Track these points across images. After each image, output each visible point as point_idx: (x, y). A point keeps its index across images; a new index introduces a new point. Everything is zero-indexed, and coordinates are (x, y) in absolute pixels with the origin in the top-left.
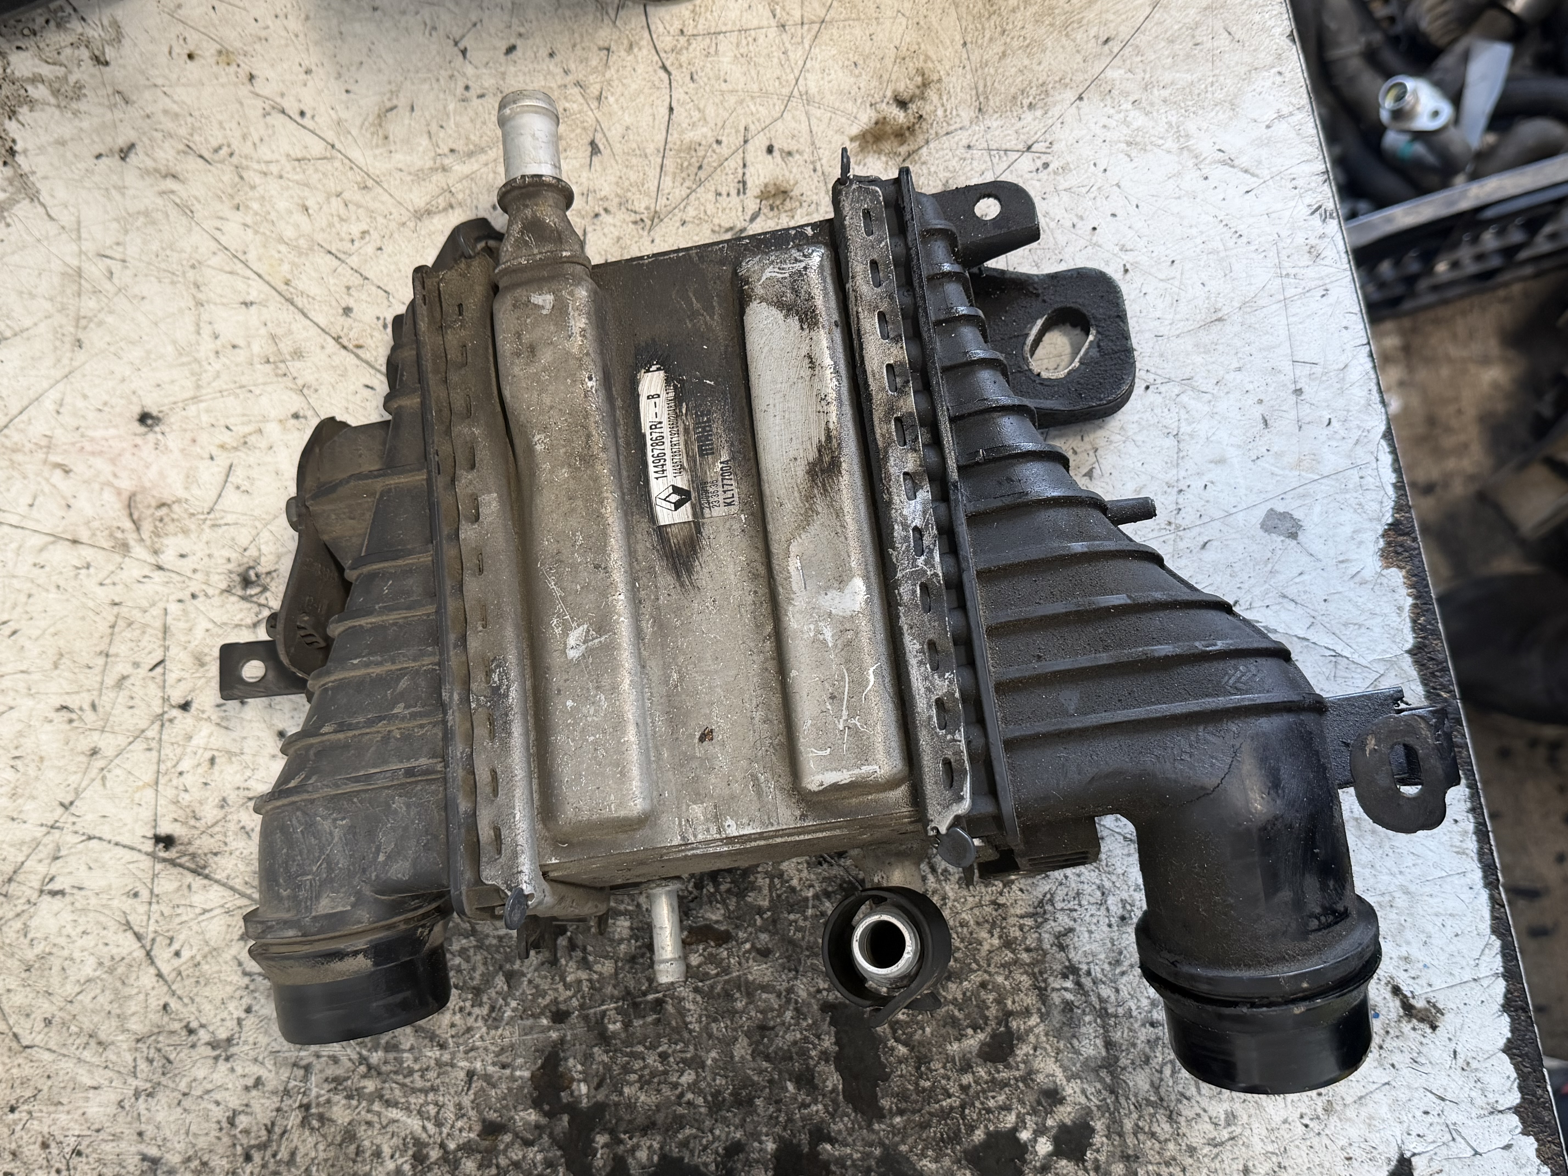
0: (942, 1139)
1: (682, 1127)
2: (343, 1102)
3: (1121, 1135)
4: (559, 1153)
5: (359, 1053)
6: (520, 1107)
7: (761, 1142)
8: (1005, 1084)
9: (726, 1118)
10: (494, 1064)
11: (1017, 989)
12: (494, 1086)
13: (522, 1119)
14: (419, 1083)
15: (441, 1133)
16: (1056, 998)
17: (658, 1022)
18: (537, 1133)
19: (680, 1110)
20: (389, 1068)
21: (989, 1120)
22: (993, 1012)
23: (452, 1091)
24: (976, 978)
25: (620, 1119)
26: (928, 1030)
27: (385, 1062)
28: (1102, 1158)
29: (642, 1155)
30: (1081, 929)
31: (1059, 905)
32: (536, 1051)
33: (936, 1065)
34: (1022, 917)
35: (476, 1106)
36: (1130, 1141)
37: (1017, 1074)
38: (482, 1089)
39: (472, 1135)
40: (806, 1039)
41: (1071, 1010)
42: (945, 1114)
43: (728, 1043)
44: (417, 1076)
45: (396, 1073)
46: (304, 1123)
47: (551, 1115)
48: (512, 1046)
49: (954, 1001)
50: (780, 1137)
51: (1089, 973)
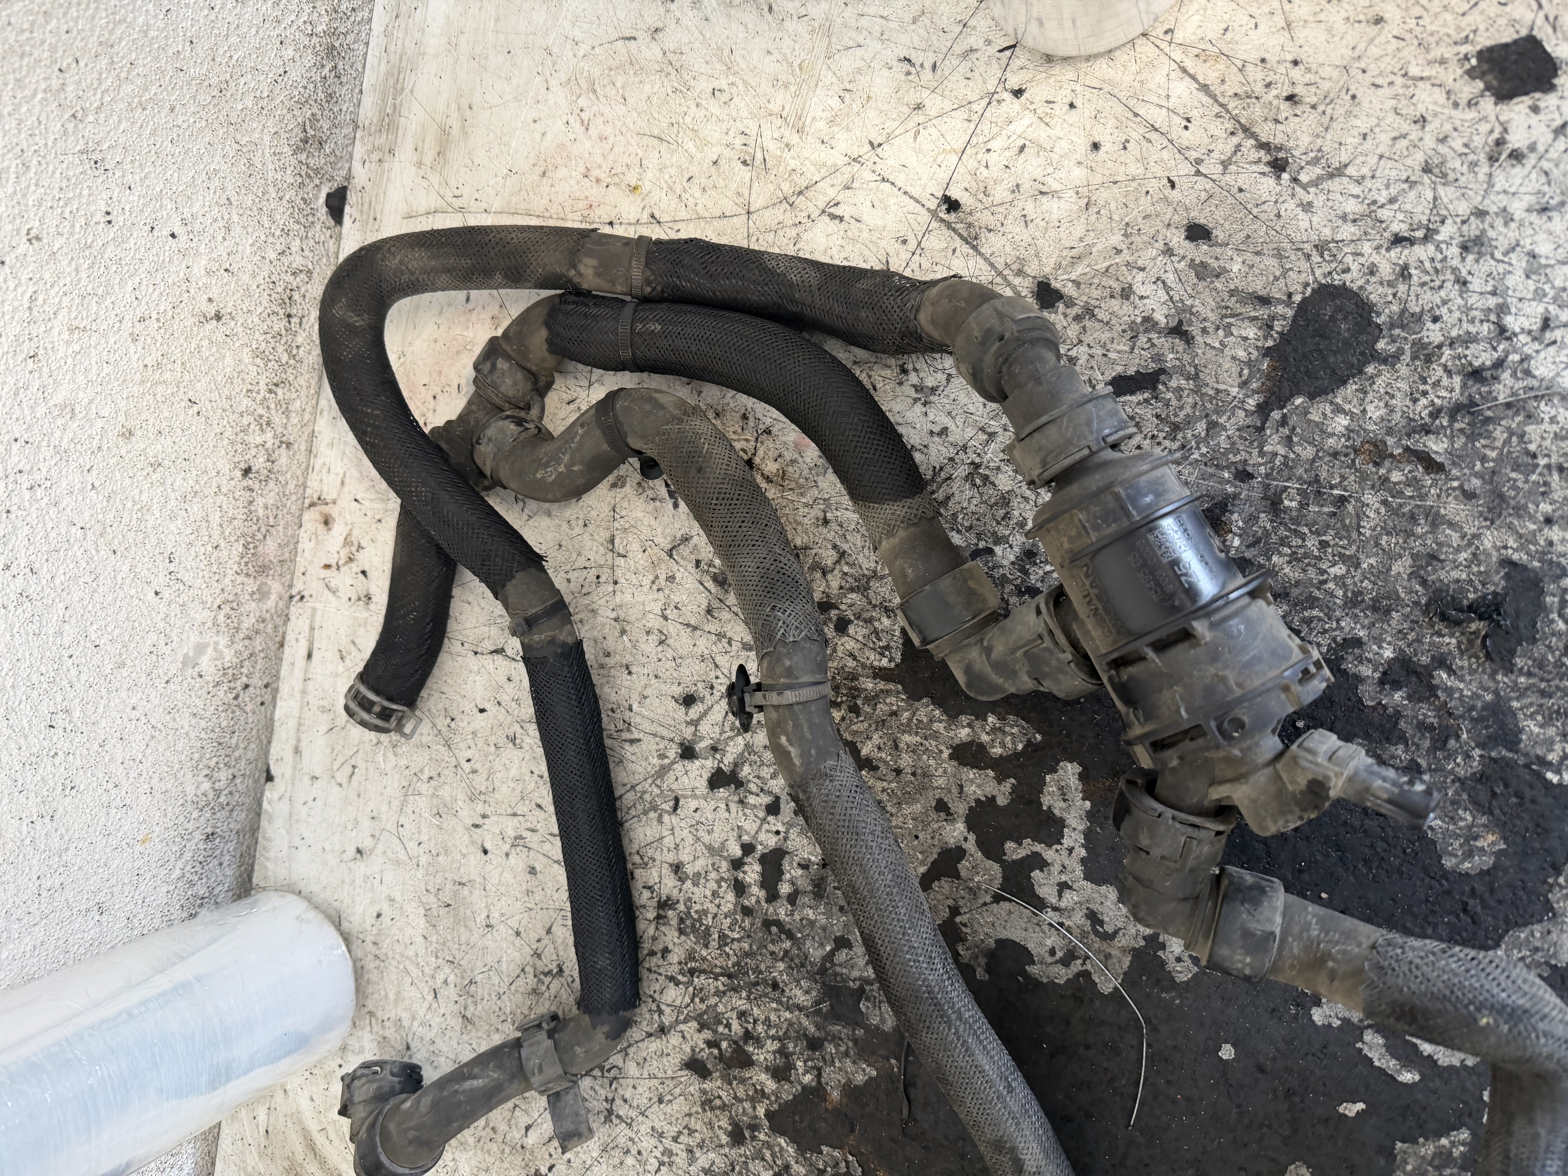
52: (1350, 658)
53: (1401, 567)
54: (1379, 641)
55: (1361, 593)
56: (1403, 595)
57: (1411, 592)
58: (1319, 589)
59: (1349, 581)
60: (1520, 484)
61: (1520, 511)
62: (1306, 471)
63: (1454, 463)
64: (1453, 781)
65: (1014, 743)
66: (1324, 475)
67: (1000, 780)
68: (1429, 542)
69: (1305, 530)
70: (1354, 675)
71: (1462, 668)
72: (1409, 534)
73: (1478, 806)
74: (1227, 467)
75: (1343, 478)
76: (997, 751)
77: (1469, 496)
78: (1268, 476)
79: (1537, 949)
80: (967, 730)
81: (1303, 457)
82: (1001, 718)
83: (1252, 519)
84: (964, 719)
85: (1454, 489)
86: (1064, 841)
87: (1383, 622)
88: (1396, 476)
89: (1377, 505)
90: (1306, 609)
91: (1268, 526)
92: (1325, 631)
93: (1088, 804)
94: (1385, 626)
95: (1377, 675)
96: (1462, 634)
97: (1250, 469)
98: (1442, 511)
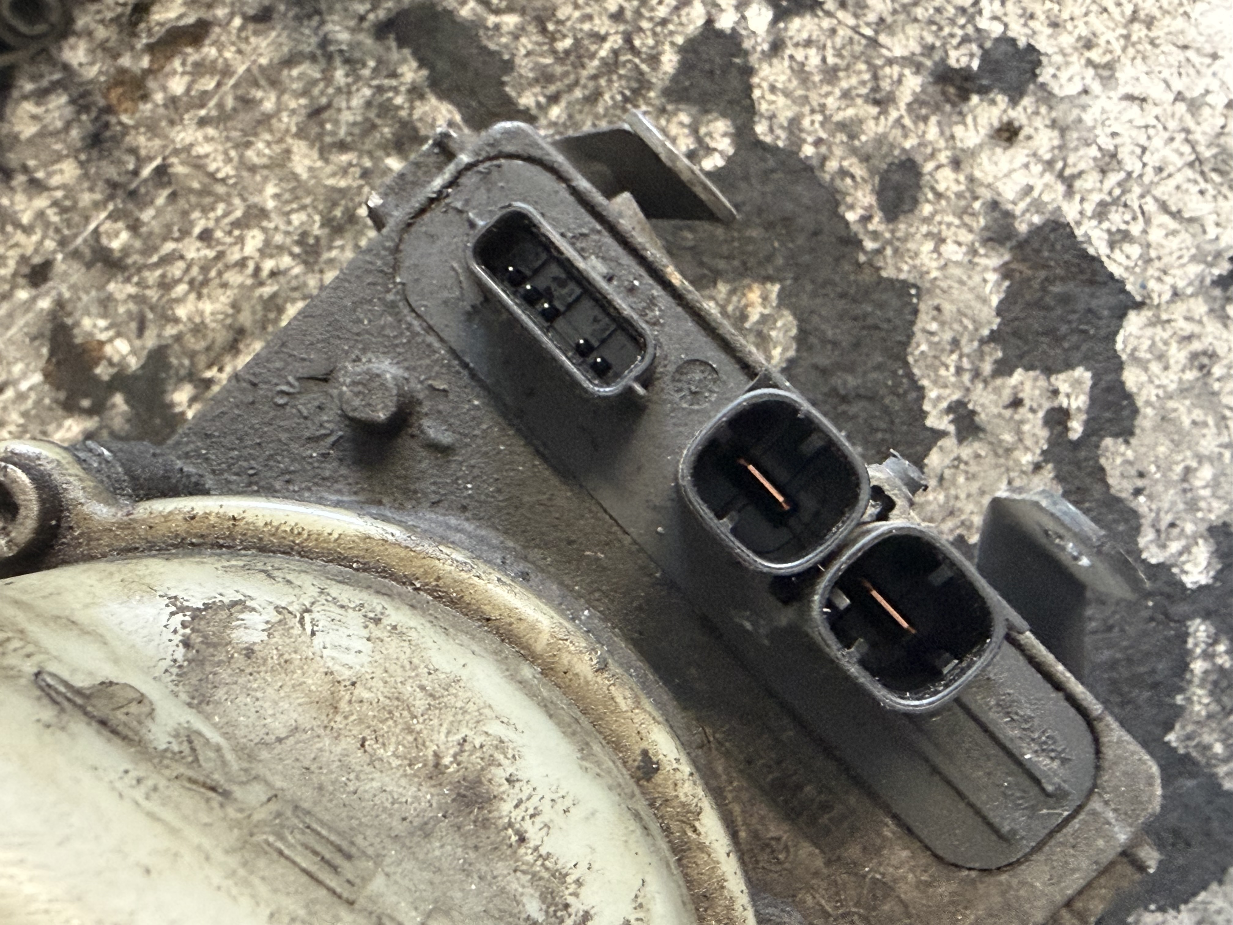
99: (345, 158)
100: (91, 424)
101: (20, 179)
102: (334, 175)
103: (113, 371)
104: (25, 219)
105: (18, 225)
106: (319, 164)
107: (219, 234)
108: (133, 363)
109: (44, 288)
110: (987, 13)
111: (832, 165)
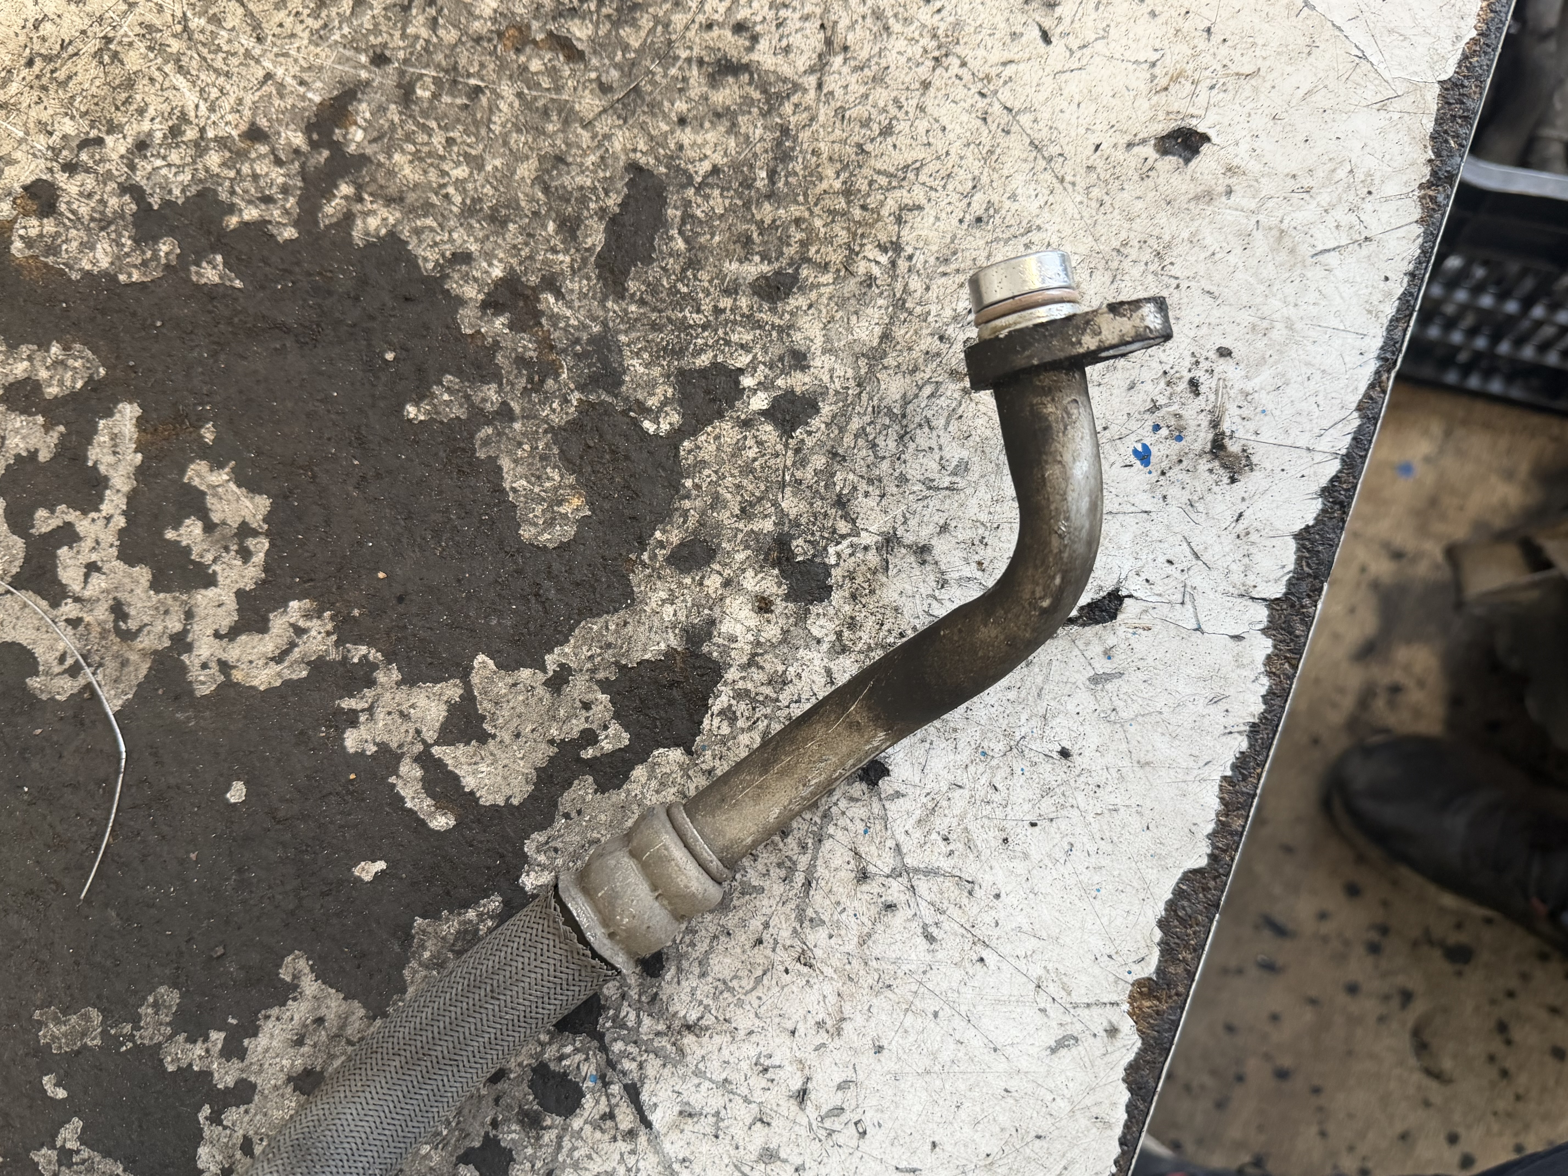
0: (665, 349)
1: (425, 216)
2: (143, 50)
3: (842, 430)
4: (299, 184)
5: (184, 14)
6: (292, 126)
7: (490, 265)
8: (759, 325)
9: (472, 227)
10: (294, 77)
11: (829, 240)
12: (281, 96)
13: (287, 138)
14: (219, 64)
15: (208, 118)
16: (861, 267)
17: (466, 106)
18: (292, 156)
19: (434, 199)
20: (201, 37)
21: (723, 352)
22: (791, 251)
23: (242, 85)
24: (796, 211)
25: (374, 180)
26: (717, 238)
27: (202, 31)
28: (810, 442)
29: (373, 223)
30: (930, 211)
31: (923, 178)
32: (339, 82)
33: (704, 275)
34: (879, 172)
35: (255, 108)
36: (848, 440)
37: (777, 321)
38: (270, 96)
39: (235, 133)
40: (594, 189)
41: (870, 286)
42: (683, 326)
43: (518, 157)
44: (221, 55)
45: (204, 45)
46: (98, 54)
47: (314, 145)
48: (321, 68)
49: (760, 224)
50: (511, 267)
51: (910, 258)
52: (456, 276)
53: (526, 170)
54: (489, 257)
55: (480, 200)
56: (523, 204)
57: (532, 199)
58: (436, 194)
59: (470, 186)
60: (658, 78)
61: (654, 108)
62: (446, 56)
63: (595, 52)
64: (546, 432)
65: (74, 381)
66: (463, 61)
67: (47, 428)
68: (558, 142)
69: (433, 124)
70: (457, 296)
71: (572, 291)
72: (540, 132)
73: (569, 464)
74: (366, 51)
75: (482, 65)
76: (52, 391)
77: (604, 88)
78: (406, 61)
79: (609, 646)
80: (26, 364)
81: (446, 42)
82: (66, 348)
83: (382, 109)
84: (25, 350)
85: (590, 81)
86: (103, 507)
87: (497, 233)
88: (535, 65)
89: (512, 98)
90: (418, 217)
91: (396, 119)
92: (436, 244)
93: (139, 456)
94: (500, 241)
95: (481, 297)
96: (578, 250)
97: (388, 53)
98: (577, 107)
99: (540, 195)
100: (305, 148)
101: (433, 11)
102: (526, 195)
103: (341, 139)
104: (410, 30)
105: (404, 29)
106: (529, 181)
107: (455, 149)
108: (352, 148)
109: (373, 68)
110: (839, 547)
111: (687, 504)
